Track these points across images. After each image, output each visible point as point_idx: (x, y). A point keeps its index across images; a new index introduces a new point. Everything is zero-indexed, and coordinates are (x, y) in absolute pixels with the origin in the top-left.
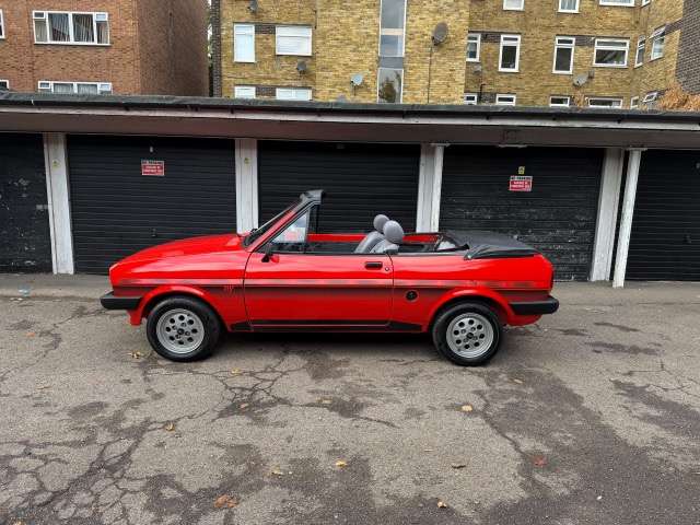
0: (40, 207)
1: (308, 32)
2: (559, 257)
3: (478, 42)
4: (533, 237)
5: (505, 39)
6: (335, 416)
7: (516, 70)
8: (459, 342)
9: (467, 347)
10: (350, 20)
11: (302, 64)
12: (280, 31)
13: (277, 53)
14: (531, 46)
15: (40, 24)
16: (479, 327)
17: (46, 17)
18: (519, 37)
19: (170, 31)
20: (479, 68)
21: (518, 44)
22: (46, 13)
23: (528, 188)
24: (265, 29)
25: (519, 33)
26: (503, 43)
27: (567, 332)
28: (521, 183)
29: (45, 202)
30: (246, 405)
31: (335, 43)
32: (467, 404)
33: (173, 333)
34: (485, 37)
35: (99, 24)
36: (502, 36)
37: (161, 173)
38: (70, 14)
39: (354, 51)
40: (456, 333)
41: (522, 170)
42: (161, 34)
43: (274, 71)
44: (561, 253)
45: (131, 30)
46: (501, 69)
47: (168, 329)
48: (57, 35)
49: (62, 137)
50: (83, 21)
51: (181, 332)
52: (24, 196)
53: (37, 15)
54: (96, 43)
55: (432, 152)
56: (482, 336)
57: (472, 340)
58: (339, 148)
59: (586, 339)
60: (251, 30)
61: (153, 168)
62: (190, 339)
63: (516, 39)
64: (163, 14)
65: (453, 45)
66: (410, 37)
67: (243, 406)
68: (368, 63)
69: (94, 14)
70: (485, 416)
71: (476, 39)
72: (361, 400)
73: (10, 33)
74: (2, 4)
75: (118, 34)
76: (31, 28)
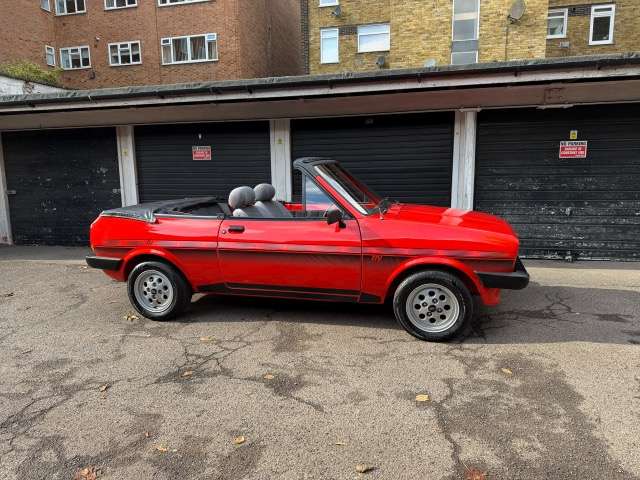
0: (115, 191)
1: (386, 29)
2: (624, 232)
3: (566, 17)
5: (596, 10)
6: (269, 392)
7: (610, 41)
10: (423, 10)
11: (382, 59)
12: (361, 32)
13: (359, 51)
14: (627, 15)
15: (167, 48)
17: (171, 42)
18: (613, 6)
19: (269, 43)
20: (566, 44)
21: (612, 14)
22: (170, 39)
23: (583, 154)
24: (348, 31)
25: (612, 3)
26: (594, 15)
27: (604, 317)
28: (573, 148)
29: (119, 187)
30: (190, 373)
31: (408, 34)
32: (424, 393)
34: (573, 11)
35: (210, 44)
36: (593, 8)
37: (208, 157)
38: (188, 38)
39: (427, 38)
41: (574, 134)
42: (261, 46)
43: (356, 67)
44: (625, 229)
45: (234, 46)
46: (592, 43)
48: (180, 55)
49: (130, 129)
50: (198, 43)
52: (104, 181)
53: (164, 42)
54: (207, 60)
59: (627, 327)
60: (335, 33)
61: (202, 153)
63: (610, 9)
64: (263, 29)
65: (532, 21)
66: (485, 18)
67: (186, 373)
68: (441, 48)
69: (206, 36)
71: (562, 14)
72: (306, 378)
73: (145, 59)
74: (139, 37)
75: (225, 50)
76: (160, 53)
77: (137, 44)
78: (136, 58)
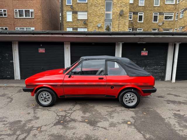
0: (11, 61)
1: (86, 13)
3: (132, 14)
4: (148, 68)
5: (139, 14)
7: (142, 22)
8: (127, 101)
9: (129, 103)
10: (97, 9)
11: (85, 22)
12: (79, 13)
13: (78, 19)
14: (146, 15)
15: (16, 13)
16: (133, 97)
17: (18, 11)
18: (143, 13)
19: (50, 14)
20: (132, 21)
21: (143, 15)
22: (18, 10)
23: (147, 54)
24: (75, 13)
25: (143, 12)
26: (139, 15)
27: (159, 97)
28: (144, 53)
30: (62, 121)
31: (93, 16)
33: (43, 98)
34: (134, 13)
35: (31, 12)
36: (139, 13)
37: (44, 52)
38: (24, 10)
39: (98, 18)
40: (126, 98)
41: (145, 49)
42: (48, 15)
43: (77, 23)
45: (39, 14)
46: (138, 22)
47: (42, 97)
48: (20, 15)
49: (17, 42)
50: (27, 12)
51: (45, 98)
52: (7, 58)
53: (15, 10)
54: (30, 17)
55: (119, 45)
56: (134, 99)
57: (131, 100)
58: (93, 44)
59: (165, 99)
60: (71, 13)
61: (42, 50)
62: (48, 100)
63: (142, 14)
64: (48, 9)
65: (125, 15)
66: (113, 14)
67: (61, 122)
68: (102, 21)
69: (30, 10)
70: (134, 126)
71: (131, 14)
73: (8, 15)
74: (6, 8)
75: (36, 15)
76: (14, 14)
77: (6, 10)
78: (5, 15)
